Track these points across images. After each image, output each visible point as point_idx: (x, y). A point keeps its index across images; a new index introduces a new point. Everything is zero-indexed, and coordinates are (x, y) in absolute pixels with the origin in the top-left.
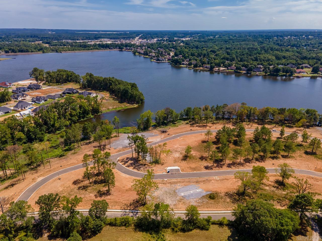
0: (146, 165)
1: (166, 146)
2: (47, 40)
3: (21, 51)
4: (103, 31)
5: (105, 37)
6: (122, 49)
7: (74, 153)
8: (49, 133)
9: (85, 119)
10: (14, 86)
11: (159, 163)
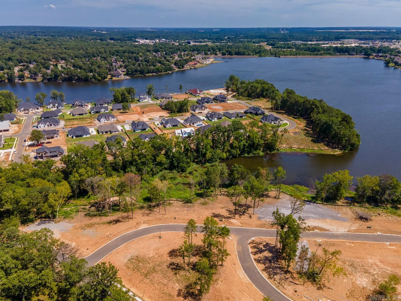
0: (289, 272)
1: (337, 256)
2: (273, 41)
3: (238, 54)
4: (354, 28)
5: (352, 36)
6: (369, 55)
7: (204, 204)
8: (197, 163)
9: (251, 155)
10: (204, 94)
11: (315, 281)
